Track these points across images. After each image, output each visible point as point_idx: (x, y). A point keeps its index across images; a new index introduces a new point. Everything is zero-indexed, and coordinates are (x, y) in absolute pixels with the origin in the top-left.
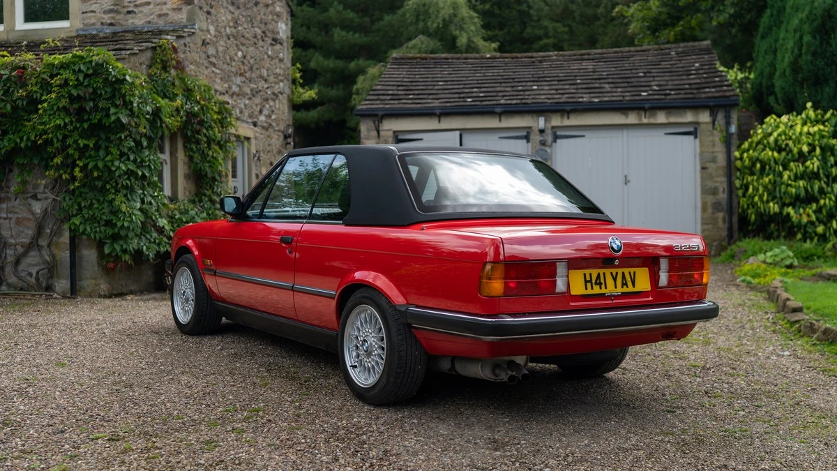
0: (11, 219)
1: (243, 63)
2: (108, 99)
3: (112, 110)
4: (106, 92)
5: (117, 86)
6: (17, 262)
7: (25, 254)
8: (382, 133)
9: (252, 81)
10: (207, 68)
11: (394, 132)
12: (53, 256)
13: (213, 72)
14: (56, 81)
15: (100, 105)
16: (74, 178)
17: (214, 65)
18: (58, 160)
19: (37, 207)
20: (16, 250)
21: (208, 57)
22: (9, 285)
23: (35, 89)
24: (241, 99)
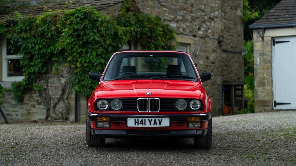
0: (53, 86)
1: (186, 3)
2: (91, 29)
3: (92, 34)
4: (90, 26)
5: (95, 23)
6: (55, 106)
7: (58, 103)
8: (265, 39)
9: (193, 12)
10: (159, 8)
11: (272, 38)
12: (69, 104)
13: (163, 10)
14: (68, 22)
15: (87, 32)
16: (77, 67)
17: (164, 6)
18: (69, 59)
19: (63, 81)
20: (54, 101)
21: (160, 2)
22: (52, 117)
23: (59, 26)
24: (184, 23)
